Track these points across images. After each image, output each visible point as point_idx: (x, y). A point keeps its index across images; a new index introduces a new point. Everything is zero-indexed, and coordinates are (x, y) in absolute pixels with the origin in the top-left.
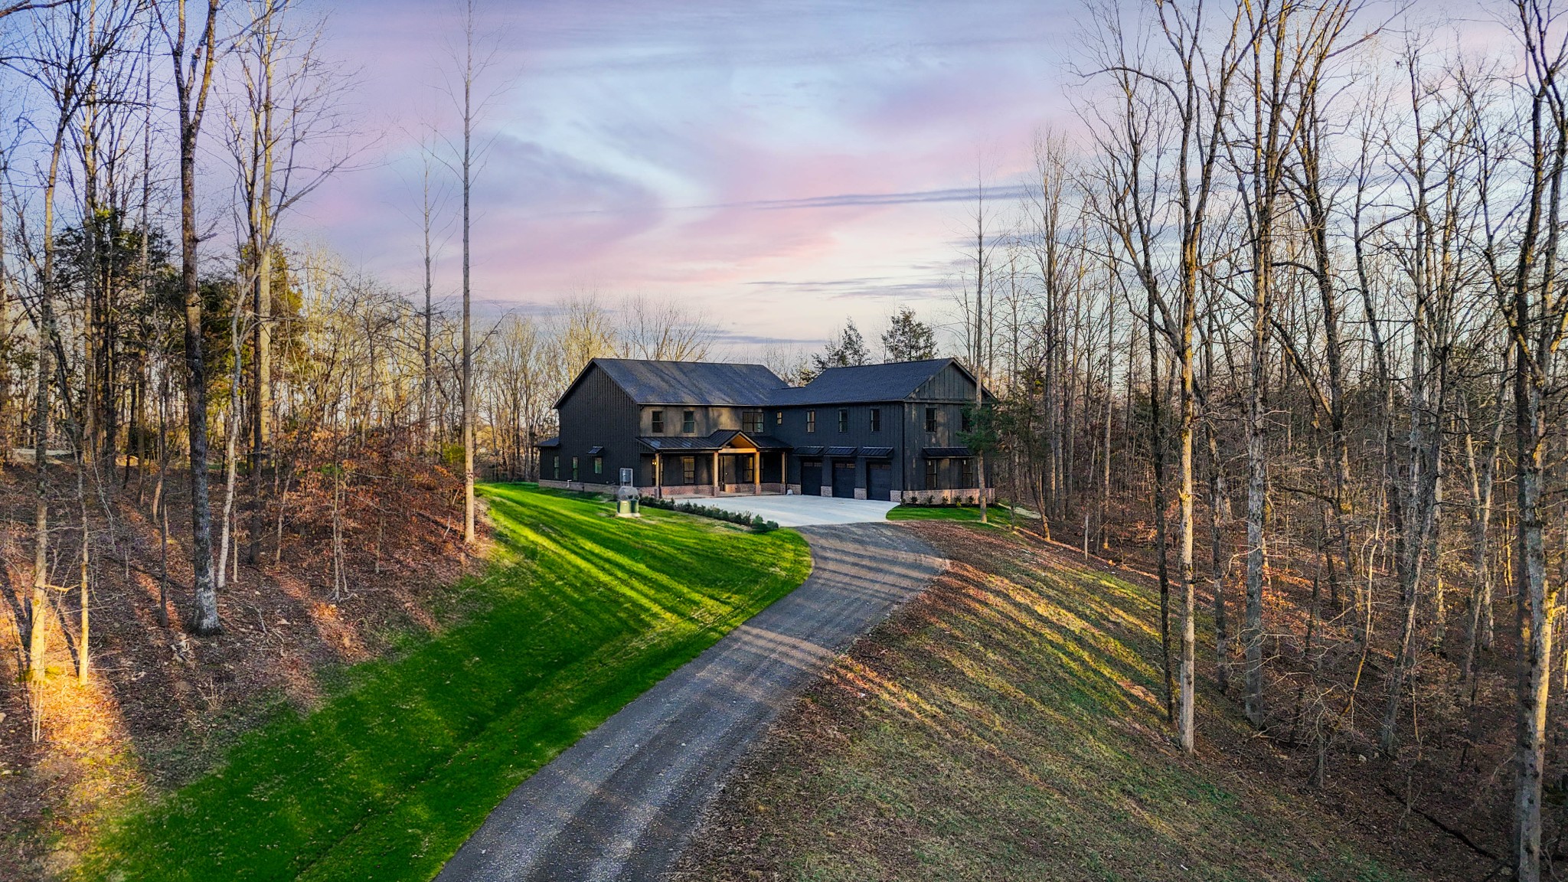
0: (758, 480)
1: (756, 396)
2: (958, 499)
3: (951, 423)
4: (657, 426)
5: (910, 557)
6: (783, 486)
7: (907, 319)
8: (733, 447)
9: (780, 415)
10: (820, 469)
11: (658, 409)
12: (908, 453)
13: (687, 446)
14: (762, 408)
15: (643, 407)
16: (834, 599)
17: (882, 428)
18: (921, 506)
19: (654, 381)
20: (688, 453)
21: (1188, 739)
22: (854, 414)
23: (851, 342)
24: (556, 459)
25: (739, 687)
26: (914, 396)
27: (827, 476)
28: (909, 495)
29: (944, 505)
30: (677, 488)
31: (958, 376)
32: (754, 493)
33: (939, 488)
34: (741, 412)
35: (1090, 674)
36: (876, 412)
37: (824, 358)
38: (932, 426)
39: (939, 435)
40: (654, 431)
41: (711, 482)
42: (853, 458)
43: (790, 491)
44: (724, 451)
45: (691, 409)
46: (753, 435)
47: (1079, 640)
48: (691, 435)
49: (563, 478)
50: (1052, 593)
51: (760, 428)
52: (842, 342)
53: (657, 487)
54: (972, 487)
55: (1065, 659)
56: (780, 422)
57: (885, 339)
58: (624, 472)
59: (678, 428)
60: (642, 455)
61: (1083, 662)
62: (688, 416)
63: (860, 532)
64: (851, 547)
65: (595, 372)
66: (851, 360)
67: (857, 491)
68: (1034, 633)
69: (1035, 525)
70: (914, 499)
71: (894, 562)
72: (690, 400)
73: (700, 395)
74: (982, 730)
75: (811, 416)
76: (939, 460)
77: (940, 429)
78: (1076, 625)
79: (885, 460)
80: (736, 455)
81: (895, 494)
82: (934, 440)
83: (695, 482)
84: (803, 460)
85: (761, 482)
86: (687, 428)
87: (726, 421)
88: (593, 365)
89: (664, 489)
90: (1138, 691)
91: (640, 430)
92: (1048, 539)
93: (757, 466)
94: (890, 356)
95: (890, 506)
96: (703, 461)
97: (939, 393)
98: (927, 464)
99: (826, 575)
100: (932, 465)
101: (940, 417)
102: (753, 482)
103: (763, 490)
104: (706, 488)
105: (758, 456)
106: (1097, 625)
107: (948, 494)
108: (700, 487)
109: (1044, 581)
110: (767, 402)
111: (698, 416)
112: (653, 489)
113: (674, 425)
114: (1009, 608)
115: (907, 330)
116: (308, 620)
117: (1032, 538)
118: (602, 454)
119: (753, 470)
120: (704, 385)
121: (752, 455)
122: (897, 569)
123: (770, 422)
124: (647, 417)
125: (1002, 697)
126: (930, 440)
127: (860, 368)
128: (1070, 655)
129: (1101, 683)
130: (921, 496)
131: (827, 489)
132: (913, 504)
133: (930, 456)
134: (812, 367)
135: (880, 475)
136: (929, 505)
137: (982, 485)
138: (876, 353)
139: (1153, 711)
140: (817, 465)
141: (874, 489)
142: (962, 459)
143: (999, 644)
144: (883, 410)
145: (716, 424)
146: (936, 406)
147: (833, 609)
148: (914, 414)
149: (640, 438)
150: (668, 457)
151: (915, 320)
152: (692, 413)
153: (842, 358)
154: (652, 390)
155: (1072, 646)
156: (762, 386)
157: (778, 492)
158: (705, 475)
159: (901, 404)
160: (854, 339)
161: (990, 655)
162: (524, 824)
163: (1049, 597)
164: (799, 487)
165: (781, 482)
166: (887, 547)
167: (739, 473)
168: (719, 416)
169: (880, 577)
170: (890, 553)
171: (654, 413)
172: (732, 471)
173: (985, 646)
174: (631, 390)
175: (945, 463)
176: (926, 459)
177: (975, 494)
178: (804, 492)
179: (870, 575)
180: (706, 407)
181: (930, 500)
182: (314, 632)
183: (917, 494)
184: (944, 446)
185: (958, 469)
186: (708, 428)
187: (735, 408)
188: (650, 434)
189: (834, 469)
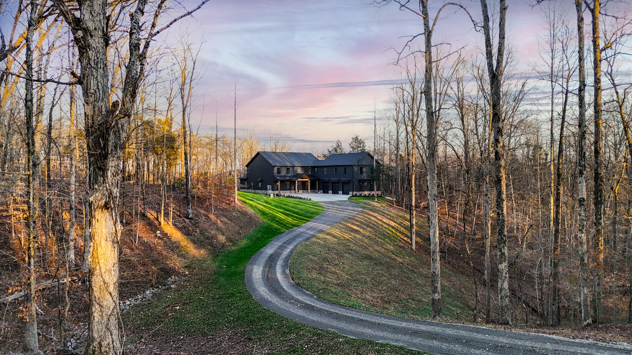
1: (309, 163)
2: (369, 194)
3: (367, 171)
4: (279, 172)
5: (352, 208)
6: (317, 191)
7: (357, 138)
8: (302, 179)
9: (316, 169)
12: (354, 180)
13: (288, 178)
14: (311, 167)
15: (274, 166)
16: (330, 217)
17: (347, 173)
18: (358, 196)
19: (278, 158)
20: (288, 181)
21: (414, 247)
22: (338, 169)
23: (339, 145)
24: (246, 183)
25: (307, 232)
26: (356, 163)
27: (330, 187)
28: (354, 193)
29: (365, 196)
30: (285, 191)
31: (369, 157)
32: (308, 192)
33: (364, 191)
34: (304, 168)
35: (394, 234)
36: (345, 169)
37: (330, 150)
38: (362, 172)
39: (364, 175)
40: (278, 174)
41: (295, 190)
42: (338, 182)
43: (319, 192)
44: (299, 180)
46: (308, 175)
47: (393, 227)
48: (289, 175)
49: (248, 189)
50: (389, 217)
51: (310, 173)
52: (336, 145)
53: (279, 191)
55: (387, 231)
56: (316, 171)
57: (350, 144)
58: (268, 186)
59: (285, 173)
60: (274, 181)
61: (392, 232)
62: (288, 169)
63: (339, 202)
64: (336, 206)
65: (259, 155)
66: (339, 151)
67: (339, 192)
68: (381, 225)
69: (391, 202)
70: (356, 194)
71: (347, 209)
72: (288, 164)
73: (291, 162)
74: (362, 241)
75: (325, 169)
76: (364, 183)
77: (364, 173)
78: (393, 224)
79: (348, 183)
80: (303, 181)
81: (351, 193)
83: (290, 189)
84: (324, 182)
85: (310, 189)
86: (287, 173)
87: (299, 171)
88: (258, 154)
89: (281, 191)
90: (406, 239)
91: (274, 174)
92: (395, 206)
93: (309, 184)
94: (351, 150)
95: (348, 196)
96: (293, 183)
97: (364, 163)
99: (329, 212)
100: (362, 184)
101: (364, 170)
102: (308, 189)
103: (311, 192)
105: (309, 182)
106: (399, 224)
107: (367, 193)
108: (292, 191)
109: (388, 215)
110: (312, 165)
111: (291, 169)
113: (284, 172)
114: (375, 220)
115: (357, 141)
116: (209, 217)
117: (389, 205)
118: (261, 181)
119: (308, 186)
120: (292, 160)
121: (308, 181)
122: (348, 211)
123: (313, 171)
124: (275, 170)
125: (369, 237)
126: (361, 176)
127: (341, 154)
128: (389, 230)
129: (396, 236)
131: (330, 192)
132: (356, 196)
133: (361, 181)
134: (326, 153)
135: (346, 187)
136: (361, 196)
137: (375, 190)
138: (347, 149)
139: (408, 242)
140: (328, 184)
141: (344, 191)
142: (371, 182)
143: (371, 227)
144: (347, 168)
145: (296, 172)
146: (363, 167)
147: (330, 219)
148: (356, 169)
149: (273, 176)
150: (282, 182)
151: (359, 138)
152: (289, 168)
153: (336, 151)
154: (277, 161)
155: (390, 229)
156: (311, 160)
157: (316, 193)
158: (293, 188)
159: (352, 166)
161: (368, 229)
162: (272, 246)
163: (387, 218)
164: (322, 191)
165: (316, 189)
166: (346, 206)
167: (303, 187)
168: (297, 169)
169: (343, 213)
170: (347, 208)
171: (278, 168)
172: (301, 186)
173: (367, 227)
174: (271, 161)
175: (366, 184)
176: (360, 183)
177: (374, 192)
178: (324, 192)
179: (341, 212)
180: (293, 167)
181: (361, 194)
182: (211, 220)
183: (357, 193)
184: (365, 178)
185: (369, 185)
186: (294, 173)
187: (302, 167)
188: (277, 175)
189: (332, 185)
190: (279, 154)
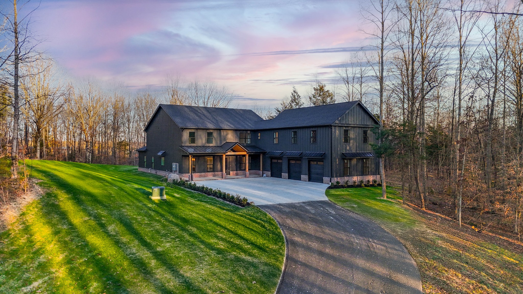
0: (247, 169)
1: (247, 125)
2: (362, 182)
3: (358, 138)
4: (192, 140)
5: (362, 243)
6: (261, 172)
7: (321, 89)
8: (234, 151)
9: (259, 135)
10: (281, 164)
11: (193, 131)
12: (334, 155)
13: (209, 151)
14: (250, 130)
15: (183, 129)
17: (318, 140)
18: (342, 186)
19: (192, 116)
20: (209, 155)
22: (300, 132)
23: (295, 98)
24: (145, 157)
26: (337, 122)
27: (285, 167)
28: (335, 180)
29: (354, 186)
30: (203, 174)
31: (361, 111)
32: (246, 176)
33: (351, 175)
34: (239, 133)
36: (315, 132)
38: (347, 140)
39: (351, 145)
40: (190, 142)
41: (222, 170)
42: (299, 158)
43: (265, 175)
44: (229, 153)
45: (211, 131)
46: (245, 145)
48: (211, 145)
49: (148, 167)
51: (249, 141)
52: (291, 99)
53: (190, 174)
54: (368, 175)
56: (259, 138)
57: (310, 98)
58: (174, 165)
59: (204, 141)
60: (183, 156)
62: (210, 135)
64: (311, 228)
65: (161, 112)
66: (295, 107)
67: (302, 176)
70: (338, 182)
72: (210, 126)
73: (217, 123)
75: (276, 135)
76: (351, 160)
77: (351, 141)
79: (321, 158)
80: (236, 156)
81: (326, 179)
82: (348, 148)
83: (213, 170)
84: (272, 158)
85: (249, 170)
86: (209, 141)
87: (231, 137)
88: (160, 108)
89: (194, 174)
91: (182, 142)
92: (424, 209)
93: (247, 162)
95: (323, 186)
96: (218, 160)
97: (351, 121)
98: (344, 162)
100: (347, 163)
101: (352, 134)
102: (245, 170)
103: (250, 174)
104: (220, 173)
105: (247, 157)
107: (356, 179)
108: (216, 173)
110: (253, 128)
111: (215, 134)
112: (188, 175)
113: (201, 140)
115: (321, 94)
118: (164, 155)
119: (245, 163)
120: (219, 118)
121: (244, 156)
123: (254, 138)
124: (186, 135)
126: (346, 148)
130: (341, 180)
131: (285, 175)
132: (338, 186)
133: (345, 157)
135: (316, 168)
136: (346, 186)
140: (280, 161)
141: (313, 176)
142: (363, 159)
144: (319, 131)
145: (225, 139)
146: (350, 128)
148: (337, 133)
149: (181, 146)
150: (197, 157)
151: (326, 89)
152: (212, 133)
154: (190, 120)
157: (259, 175)
158: (219, 166)
159: (330, 126)
160: (297, 97)
164: (269, 173)
165: (260, 170)
166: (338, 228)
167: (238, 165)
168: (227, 135)
170: (344, 237)
171: (190, 133)
172: (234, 164)
174: (177, 120)
175: (354, 161)
176: (344, 159)
178: (272, 176)
180: (220, 130)
181: (347, 183)
183: (339, 179)
184: (354, 151)
185: (360, 165)
186: (221, 141)
187: (236, 130)
188: (188, 144)
189: (289, 164)
190: (196, 109)
